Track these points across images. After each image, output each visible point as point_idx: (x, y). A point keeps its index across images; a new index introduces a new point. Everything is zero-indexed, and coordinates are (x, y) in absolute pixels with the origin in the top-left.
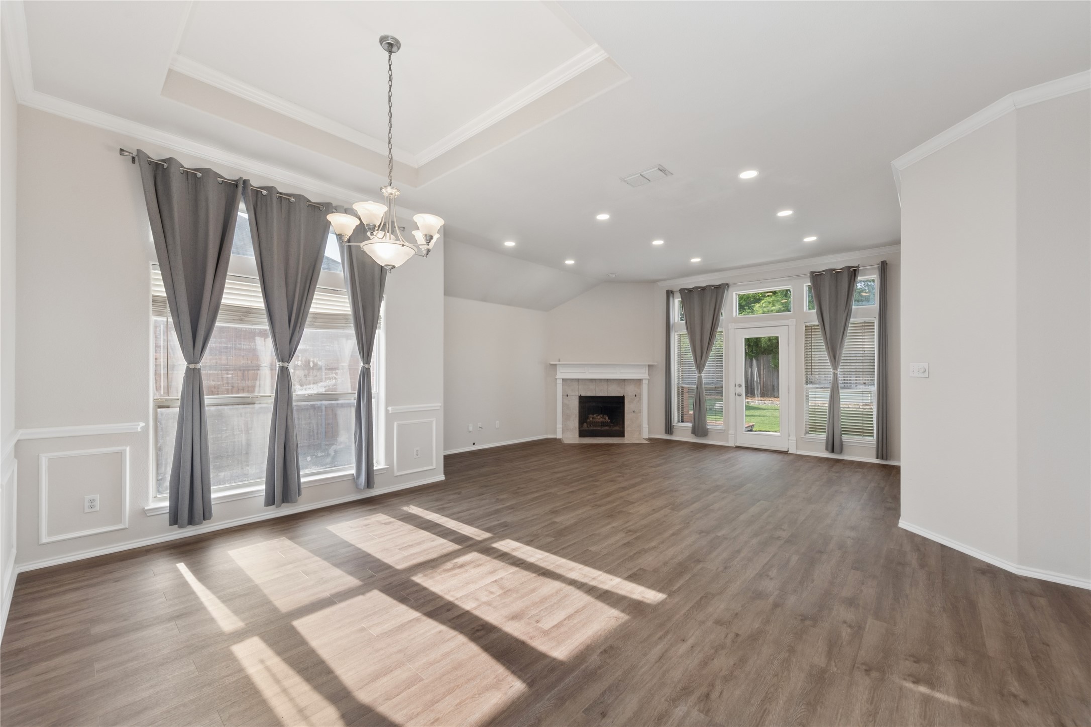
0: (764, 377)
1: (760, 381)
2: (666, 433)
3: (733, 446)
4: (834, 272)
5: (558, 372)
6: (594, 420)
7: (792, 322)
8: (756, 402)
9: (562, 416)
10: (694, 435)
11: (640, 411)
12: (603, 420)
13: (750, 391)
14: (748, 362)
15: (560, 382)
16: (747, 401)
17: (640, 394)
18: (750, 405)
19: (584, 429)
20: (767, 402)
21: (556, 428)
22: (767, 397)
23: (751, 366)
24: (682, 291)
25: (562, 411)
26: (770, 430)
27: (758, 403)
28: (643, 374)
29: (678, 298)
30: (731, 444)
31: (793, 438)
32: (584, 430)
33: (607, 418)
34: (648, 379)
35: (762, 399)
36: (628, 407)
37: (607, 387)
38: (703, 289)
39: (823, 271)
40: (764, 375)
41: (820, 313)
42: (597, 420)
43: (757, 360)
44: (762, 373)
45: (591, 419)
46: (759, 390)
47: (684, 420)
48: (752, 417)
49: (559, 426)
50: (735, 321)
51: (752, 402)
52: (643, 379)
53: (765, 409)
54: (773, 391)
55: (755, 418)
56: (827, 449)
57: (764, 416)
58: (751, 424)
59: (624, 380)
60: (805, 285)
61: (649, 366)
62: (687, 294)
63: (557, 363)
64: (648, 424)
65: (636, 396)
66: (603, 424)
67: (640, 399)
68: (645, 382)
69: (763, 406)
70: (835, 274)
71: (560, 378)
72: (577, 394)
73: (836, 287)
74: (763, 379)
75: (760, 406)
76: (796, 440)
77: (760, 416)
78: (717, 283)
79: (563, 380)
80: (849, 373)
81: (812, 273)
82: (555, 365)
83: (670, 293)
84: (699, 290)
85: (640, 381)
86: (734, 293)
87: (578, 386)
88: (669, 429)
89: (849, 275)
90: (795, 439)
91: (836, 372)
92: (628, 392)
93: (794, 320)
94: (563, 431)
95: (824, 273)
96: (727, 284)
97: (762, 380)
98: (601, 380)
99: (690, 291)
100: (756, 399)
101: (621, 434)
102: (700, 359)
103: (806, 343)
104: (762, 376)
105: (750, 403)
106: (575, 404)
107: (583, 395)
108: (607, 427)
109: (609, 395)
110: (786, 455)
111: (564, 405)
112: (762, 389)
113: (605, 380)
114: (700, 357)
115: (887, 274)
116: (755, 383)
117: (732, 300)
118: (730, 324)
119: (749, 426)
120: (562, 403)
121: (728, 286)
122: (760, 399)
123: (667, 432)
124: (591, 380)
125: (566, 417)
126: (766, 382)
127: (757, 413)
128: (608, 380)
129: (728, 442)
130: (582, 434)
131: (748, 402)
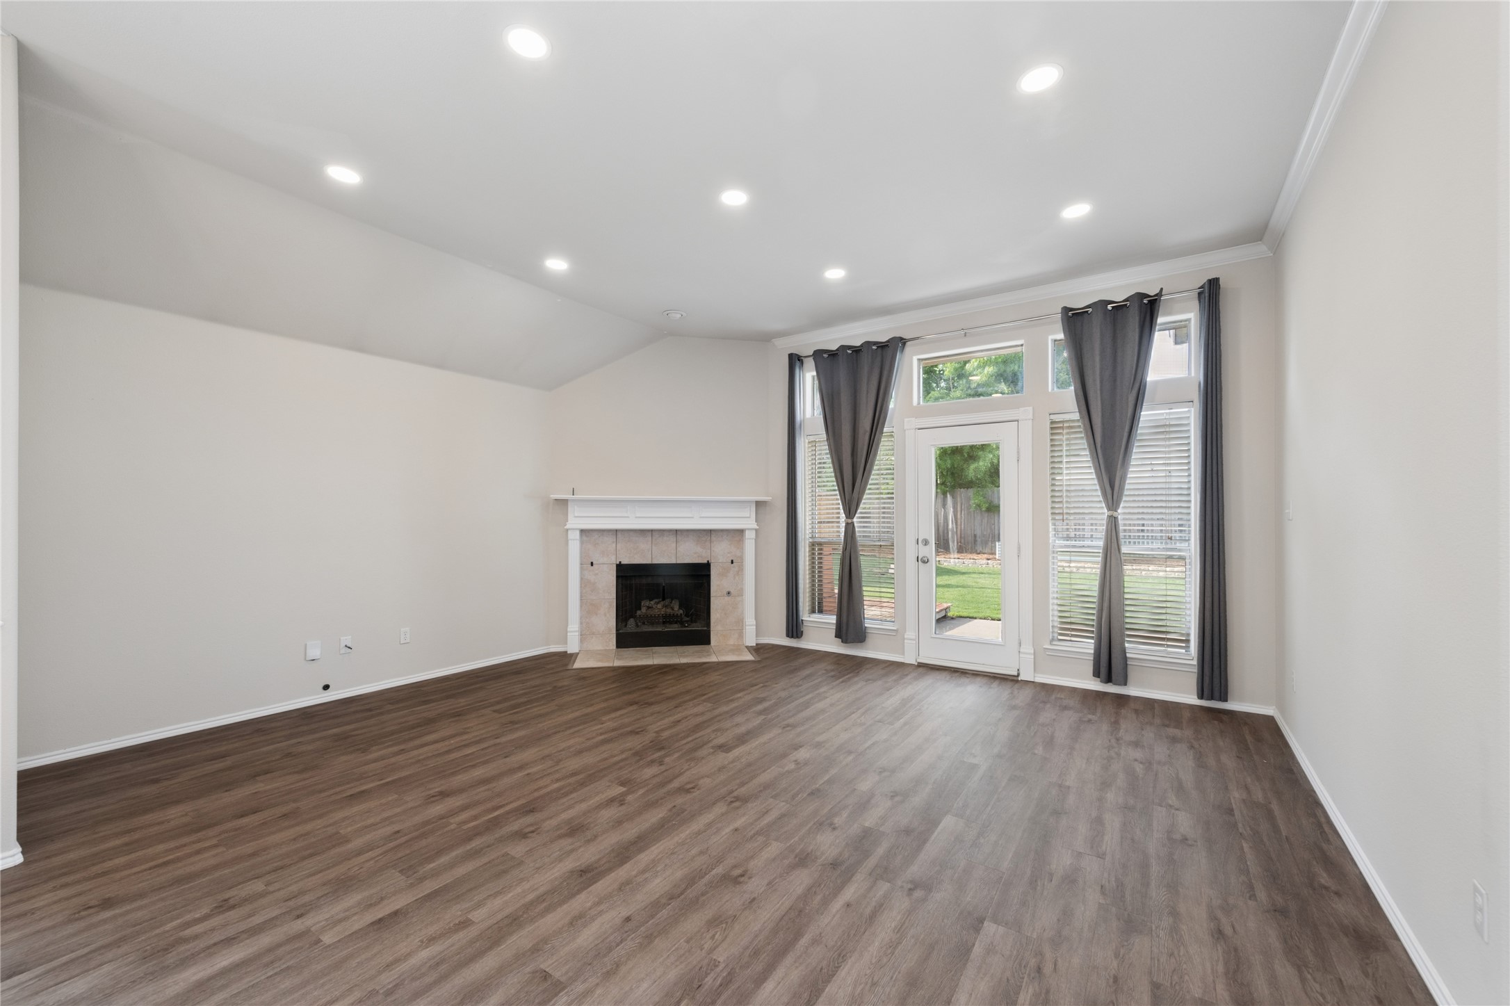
0: (961, 523)
1: (957, 528)
2: (788, 636)
3: (914, 663)
4: (1109, 307)
5: (570, 516)
6: (650, 612)
7: (1025, 413)
8: (952, 561)
9: (581, 606)
10: (840, 640)
11: (741, 593)
12: (669, 611)
13: (943, 545)
14: (940, 500)
15: (574, 537)
16: (938, 559)
17: (742, 558)
18: (942, 566)
19: (630, 631)
20: (967, 561)
21: (567, 632)
22: (966, 552)
23: (944, 505)
24: (818, 354)
25: (581, 596)
26: (975, 615)
27: (955, 562)
28: (745, 520)
29: (810, 371)
30: (910, 659)
31: (1028, 648)
32: (629, 633)
33: (676, 608)
34: (756, 530)
35: (959, 556)
36: (718, 584)
37: (674, 545)
38: (857, 351)
39: (1088, 306)
40: (961, 519)
41: (1081, 393)
42: (656, 612)
43: (953, 497)
44: (959, 516)
45: (644, 610)
46: (956, 542)
47: (824, 608)
48: (946, 589)
49: (574, 627)
50: (918, 413)
51: (945, 561)
52: (745, 530)
53: (964, 573)
54: (975, 543)
55: (951, 590)
56: (1097, 673)
57: (963, 587)
58: (945, 605)
59: (710, 532)
60: (1051, 337)
61: (759, 504)
62: (827, 360)
63: (569, 496)
64: (756, 619)
65: (732, 562)
66: (668, 619)
67: (741, 569)
68: (750, 536)
69: (961, 568)
70: (1112, 313)
71: (576, 529)
72: (614, 561)
73: (1114, 338)
74: (961, 525)
75: (956, 568)
76: (1034, 654)
77: (957, 587)
78: (883, 338)
79: (582, 531)
80: (1140, 516)
81: (1066, 310)
82: (564, 503)
83: (795, 360)
84: (849, 352)
85: (741, 532)
86: (915, 359)
87: (614, 545)
88: (794, 628)
89: (1141, 312)
90: (1032, 651)
91: (1115, 514)
92: (717, 555)
93: (1030, 409)
94: (583, 637)
95: (1090, 310)
96: (901, 339)
97: (959, 527)
98: (662, 532)
99: (833, 355)
100: (952, 556)
101: (703, 638)
102: (851, 489)
103: (1052, 457)
104: (959, 521)
105: (942, 562)
106: (607, 582)
107: (625, 561)
108: (676, 626)
109: (678, 562)
110: (1017, 686)
111: (584, 583)
112: (959, 541)
113: (670, 531)
114: (851, 487)
115: (1220, 308)
116: (950, 533)
117: (909, 369)
118: (906, 420)
119: (941, 610)
120: (582, 579)
121: (904, 344)
122: (956, 556)
123: (790, 635)
124: (643, 532)
125: (589, 608)
126: (964, 529)
127: (953, 580)
128: (676, 532)
129: (903, 654)
130: (624, 641)
131: (939, 561)
